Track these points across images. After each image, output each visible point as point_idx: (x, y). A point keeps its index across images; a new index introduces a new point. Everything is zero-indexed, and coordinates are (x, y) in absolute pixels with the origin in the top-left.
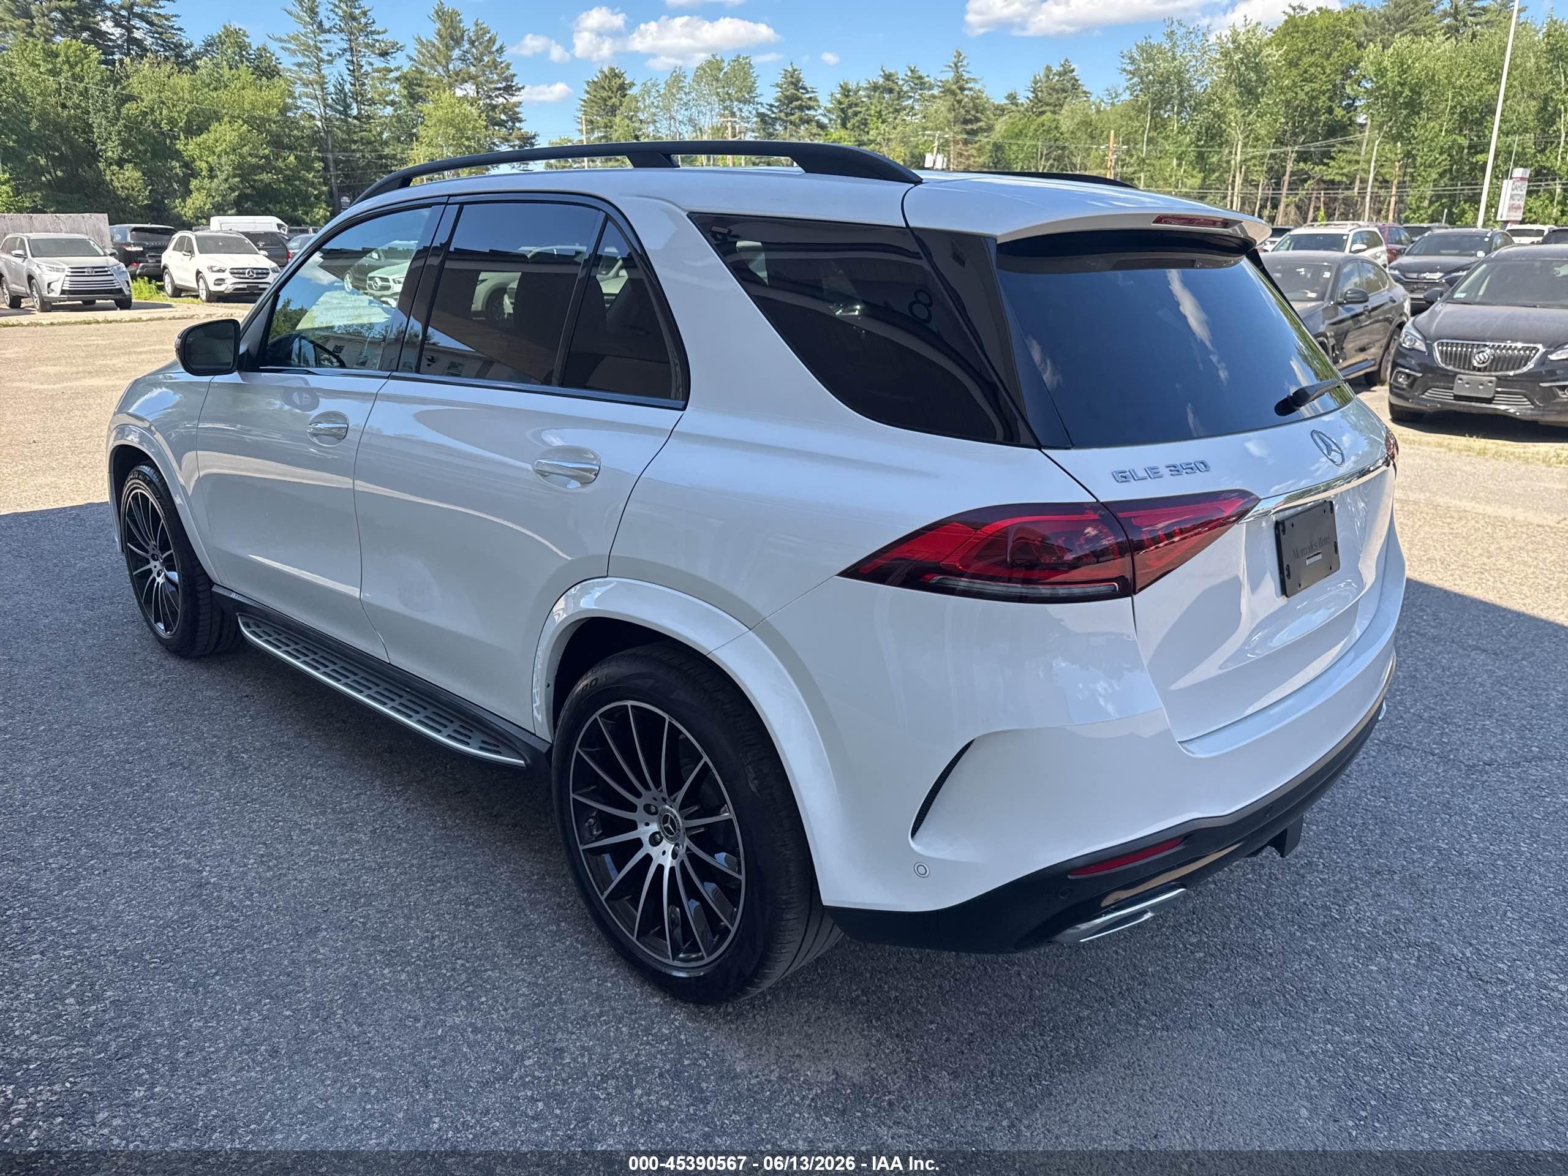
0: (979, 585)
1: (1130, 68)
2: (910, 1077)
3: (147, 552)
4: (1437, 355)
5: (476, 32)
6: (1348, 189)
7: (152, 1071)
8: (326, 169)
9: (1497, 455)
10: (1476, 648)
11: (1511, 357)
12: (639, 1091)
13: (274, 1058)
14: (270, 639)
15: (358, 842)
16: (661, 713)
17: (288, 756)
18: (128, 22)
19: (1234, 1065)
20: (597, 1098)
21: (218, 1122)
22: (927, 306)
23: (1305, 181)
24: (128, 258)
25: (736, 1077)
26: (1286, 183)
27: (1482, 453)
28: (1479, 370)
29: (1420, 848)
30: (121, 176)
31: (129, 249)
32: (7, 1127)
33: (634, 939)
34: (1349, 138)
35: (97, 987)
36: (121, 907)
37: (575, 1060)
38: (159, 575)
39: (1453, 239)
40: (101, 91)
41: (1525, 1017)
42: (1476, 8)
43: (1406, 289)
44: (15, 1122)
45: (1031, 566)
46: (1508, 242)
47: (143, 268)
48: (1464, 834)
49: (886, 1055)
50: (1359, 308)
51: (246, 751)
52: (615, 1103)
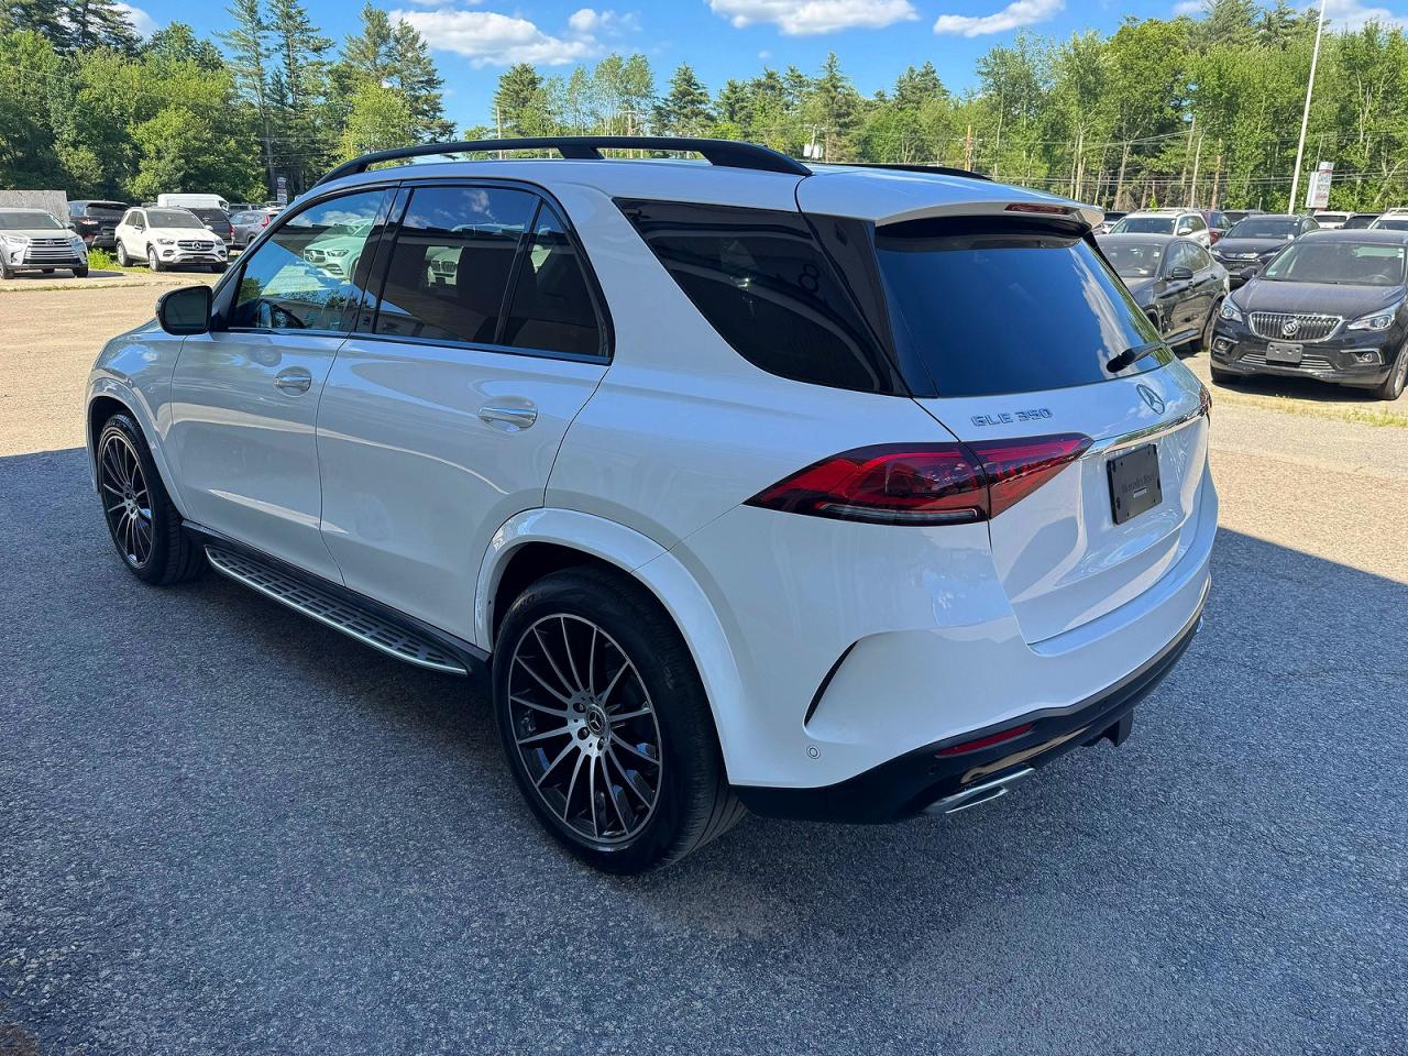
0: (860, 511)
1: (985, 70)
2: (803, 935)
3: (121, 491)
4: (1252, 325)
5: (401, 30)
6: (1175, 179)
7: (147, 936)
8: (264, 152)
9: (1304, 412)
10: (1283, 577)
11: (1315, 327)
12: (571, 948)
13: (252, 923)
14: (236, 567)
15: (317, 742)
16: (590, 623)
17: (252, 670)
18: (83, 17)
19: (1076, 923)
20: (535, 954)
21: (207, 977)
22: (815, 278)
23: (1139, 171)
24: (85, 231)
25: (654, 935)
26: (1122, 173)
27: (1291, 410)
28: (1288, 338)
29: (1233, 744)
30: (76, 157)
31: (85, 223)
32: (22, 982)
33: (564, 820)
34: (1176, 134)
35: (93, 866)
36: (110, 799)
37: (514, 922)
38: (132, 512)
39: (1267, 224)
40: (58, 80)
41: (1321, 883)
42: (1286, 21)
43: (1226, 268)
44: (28, 978)
45: (905, 495)
46: (1314, 227)
47: (98, 240)
48: (1271, 732)
49: (782, 917)
50: (1184, 284)
51: (214, 666)
52: (551, 957)
